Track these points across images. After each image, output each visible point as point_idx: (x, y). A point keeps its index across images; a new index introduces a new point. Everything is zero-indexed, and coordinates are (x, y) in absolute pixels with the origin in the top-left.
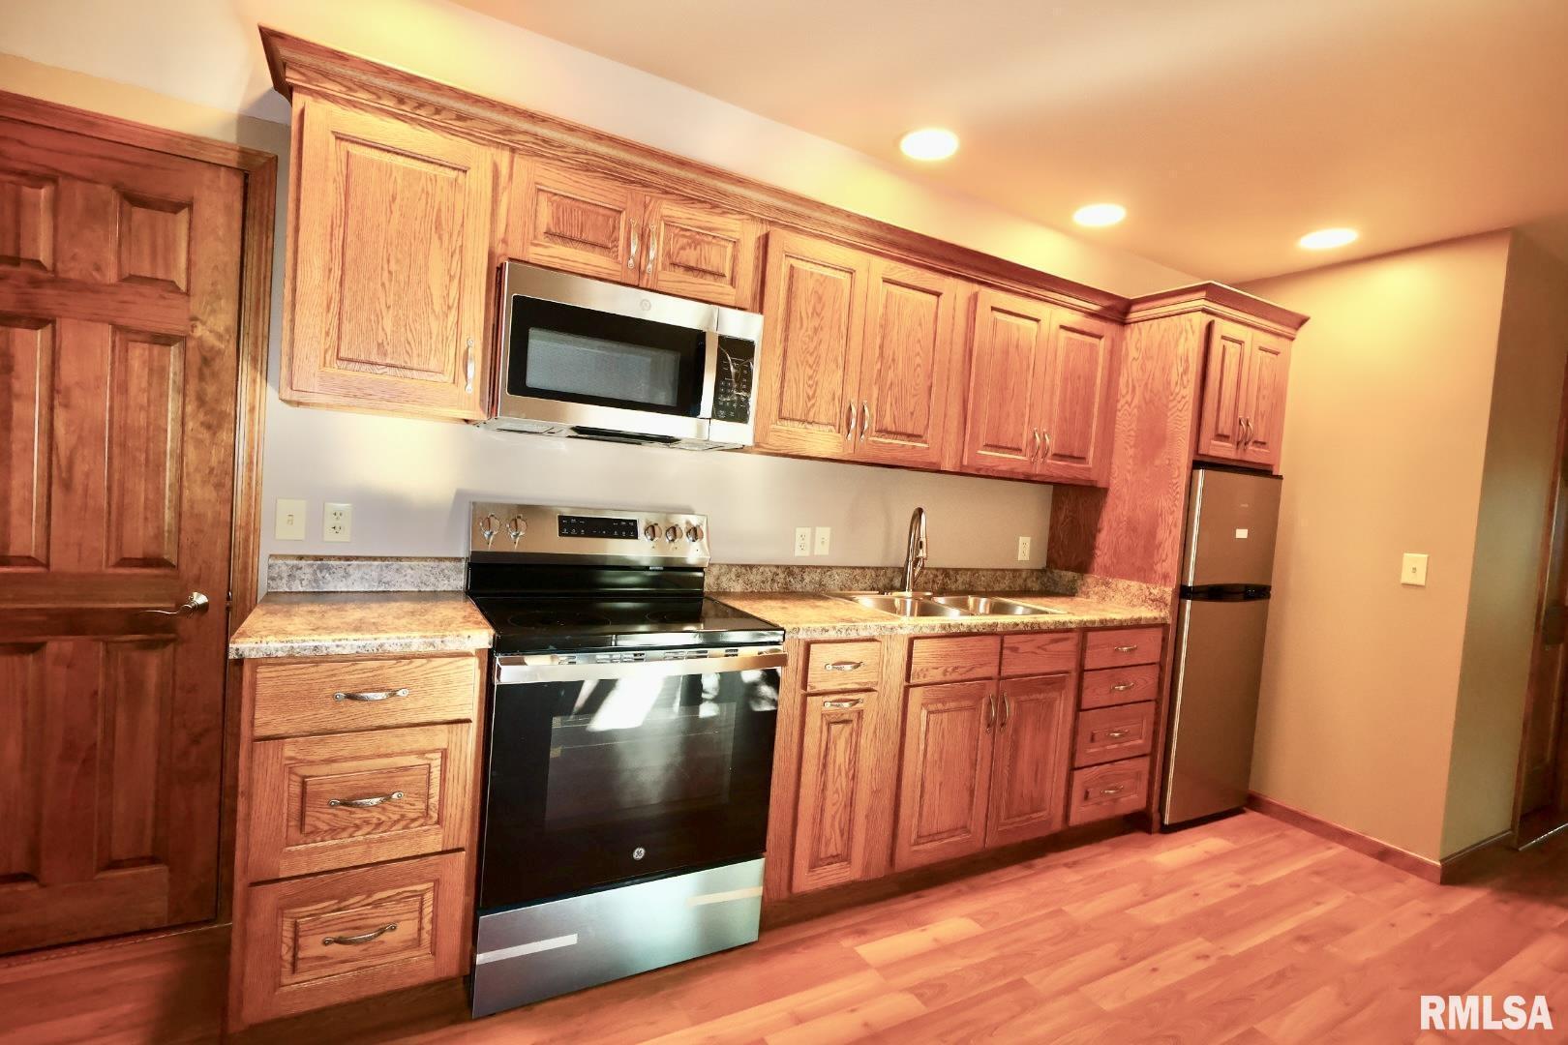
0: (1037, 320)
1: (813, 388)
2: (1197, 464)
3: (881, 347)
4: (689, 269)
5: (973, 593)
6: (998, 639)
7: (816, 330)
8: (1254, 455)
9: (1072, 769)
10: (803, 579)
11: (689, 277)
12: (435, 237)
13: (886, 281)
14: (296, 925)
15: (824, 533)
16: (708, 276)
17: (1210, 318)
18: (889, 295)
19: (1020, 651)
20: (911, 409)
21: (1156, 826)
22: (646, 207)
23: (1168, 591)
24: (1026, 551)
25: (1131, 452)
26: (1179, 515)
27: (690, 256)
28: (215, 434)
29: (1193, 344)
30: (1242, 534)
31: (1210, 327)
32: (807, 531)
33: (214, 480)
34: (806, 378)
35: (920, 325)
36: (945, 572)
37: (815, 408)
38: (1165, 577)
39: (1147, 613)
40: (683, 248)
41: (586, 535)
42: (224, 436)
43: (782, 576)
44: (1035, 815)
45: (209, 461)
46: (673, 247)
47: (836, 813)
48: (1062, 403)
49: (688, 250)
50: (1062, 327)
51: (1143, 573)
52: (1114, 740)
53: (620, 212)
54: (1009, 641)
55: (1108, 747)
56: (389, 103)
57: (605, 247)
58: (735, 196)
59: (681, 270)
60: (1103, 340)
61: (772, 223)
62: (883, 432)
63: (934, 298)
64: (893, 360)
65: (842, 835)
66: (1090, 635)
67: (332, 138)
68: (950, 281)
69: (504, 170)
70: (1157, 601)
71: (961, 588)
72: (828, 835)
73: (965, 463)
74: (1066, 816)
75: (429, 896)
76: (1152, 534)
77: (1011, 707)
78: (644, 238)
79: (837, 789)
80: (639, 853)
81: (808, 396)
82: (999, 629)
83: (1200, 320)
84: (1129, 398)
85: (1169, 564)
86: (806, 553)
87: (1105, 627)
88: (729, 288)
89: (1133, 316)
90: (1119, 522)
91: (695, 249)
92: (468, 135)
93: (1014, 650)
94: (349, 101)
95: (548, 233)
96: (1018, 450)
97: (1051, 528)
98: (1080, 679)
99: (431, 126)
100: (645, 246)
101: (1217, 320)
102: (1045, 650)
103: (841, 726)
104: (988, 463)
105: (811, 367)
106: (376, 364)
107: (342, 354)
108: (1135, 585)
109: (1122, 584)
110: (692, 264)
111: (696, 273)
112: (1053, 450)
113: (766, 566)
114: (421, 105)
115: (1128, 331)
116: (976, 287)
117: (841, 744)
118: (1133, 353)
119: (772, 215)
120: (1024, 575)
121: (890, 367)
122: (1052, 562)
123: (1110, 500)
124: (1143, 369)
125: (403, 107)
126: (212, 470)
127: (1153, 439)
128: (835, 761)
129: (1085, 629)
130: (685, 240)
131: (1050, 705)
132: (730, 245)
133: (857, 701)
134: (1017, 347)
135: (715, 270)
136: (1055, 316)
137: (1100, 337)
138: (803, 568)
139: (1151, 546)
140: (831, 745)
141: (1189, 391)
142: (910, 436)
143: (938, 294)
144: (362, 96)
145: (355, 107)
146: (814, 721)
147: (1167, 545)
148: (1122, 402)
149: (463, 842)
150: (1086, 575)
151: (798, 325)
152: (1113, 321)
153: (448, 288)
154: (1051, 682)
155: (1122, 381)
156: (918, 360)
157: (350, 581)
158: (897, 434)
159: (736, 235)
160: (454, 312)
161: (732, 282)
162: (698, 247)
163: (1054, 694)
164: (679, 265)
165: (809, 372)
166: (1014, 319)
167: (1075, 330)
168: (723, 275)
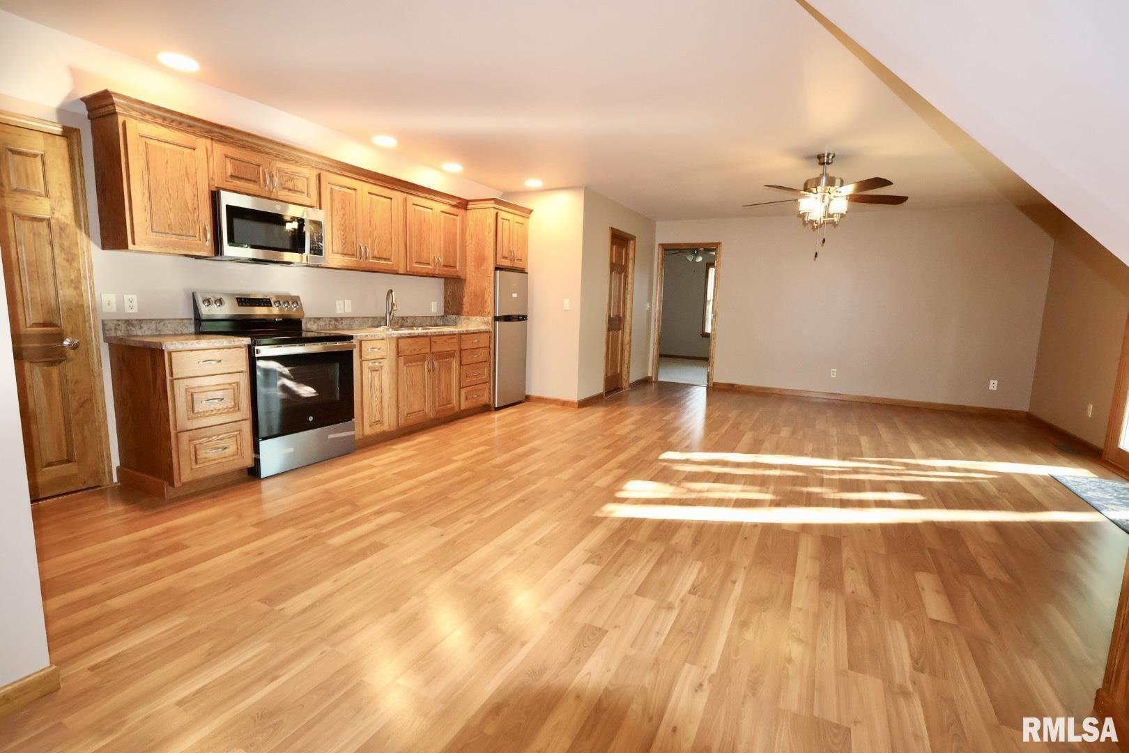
0: (431, 209)
1: (344, 239)
2: (497, 269)
3: (370, 221)
4: (290, 190)
5: (415, 326)
6: (428, 339)
7: (344, 215)
8: (517, 264)
9: (461, 388)
10: (342, 323)
12: (186, 179)
13: (369, 193)
14: (195, 447)
15: (348, 302)
16: (298, 194)
17: (497, 211)
18: (371, 199)
19: (437, 343)
20: (385, 247)
21: (493, 409)
22: (270, 163)
23: (490, 319)
24: (435, 307)
25: (473, 264)
26: (492, 288)
27: (290, 185)
28: (71, 264)
29: (491, 221)
30: (515, 295)
31: (497, 214)
32: (342, 301)
33: (73, 285)
34: (341, 236)
35: (385, 212)
36: (403, 318)
37: (346, 247)
38: (489, 313)
39: (483, 328)
40: (287, 181)
41: (249, 306)
42: (75, 264)
43: (333, 322)
44: (448, 406)
45: (70, 276)
46: (283, 181)
47: (377, 405)
48: (445, 244)
49: (289, 182)
50: (441, 212)
51: (481, 313)
52: (474, 377)
53: (259, 166)
54: (433, 339)
55: (472, 380)
56: (160, 121)
57: (255, 181)
58: (305, 158)
59: (287, 191)
60: (458, 217)
61: (321, 169)
62: (374, 258)
63: (389, 200)
64: (376, 227)
65: (380, 414)
66: (463, 336)
67: (139, 136)
68: (395, 192)
69: (210, 149)
70: (487, 323)
71: (410, 325)
72: (375, 414)
73: (408, 270)
74: (460, 406)
75: (239, 436)
76: (483, 297)
77: (436, 364)
78: (271, 176)
79: (376, 396)
80: (311, 419)
81: (343, 245)
82: (429, 334)
83: (493, 212)
84: (470, 241)
85: (490, 308)
86: (342, 312)
87: (468, 333)
88: (307, 199)
89: (469, 207)
90: (471, 293)
91: (291, 181)
92: (193, 133)
93: (435, 342)
95: (232, 176)
96: (429, 264)
97: (445, 298)
98: (460, 353)
99: (178, 130)
100: (272, 180)
101: (499, 212)
102: (447, 342)
103: (375, 372)
104: (418, 270)
105: (342, 230)
106: (168, 234)
107: (155, 229)
108: (478, 318)
109: (474, 318)
110: (291, 188)
111: (293, 192)
112: (442, 264)
113: (326, 318)
114: (173, 121)
115: (469, 212)
116: (406, 195)
117: (376, 379)
118: (471, 223)
119: (321, 166)
120: (435, 318)
121: (375, 230)
122: (446, 313)
123: (467, 285)
124: (475, 229)
125: (166, 122)
126: (72, 281)
127: (481, 260)
129: (461, 334)
130: (287, 178)
131: (450, 363)
132: (305, 179)
133: (380, 363)
134: (424, 220)
135: (300, 190)
136: (439, 207)
137: (457, 215)
138: (342, 318)
139: (483, 302)
140: (372, 379)
141: (492, 239)
142: (385, 259)
143: (391, 199)
144: (147, 117)
145: (146, 122)
146: (366, 370)
147: (489, 301)
148: (468, 243)
149: (248, 416)
150: (460, 316)
152: (461, 208)
153: (193, 200)
154: (450, 355)
155: (467, 234)
156: (386, 227)
157: (143, 330)
158: (380, 258)
159: (308, 176)
160: (197, 210)
161: (308, 195)
162: (293, 181)
163: (452, 359)
164: (286, 189)
165: (343, 233)
166: (423, 209)
167: (447, 213)
168: (304, 193)
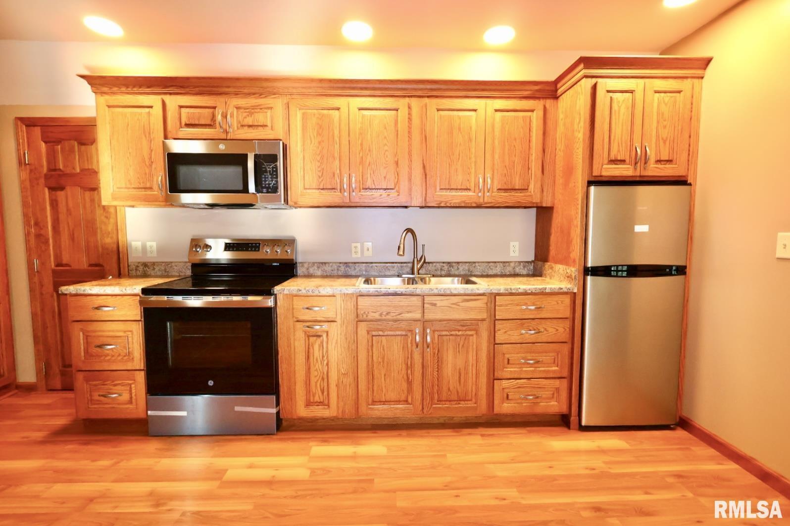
0: (475, 110)
1: (322, 172)
2: (591, 183)
3: (362, 144)
4: (250, 126)
6: (420, 298)
7: (320, 143)
8: (657, 170)
9: (493, 379)
11: (251, 130)
13: (361, 109)
14: (90, 388)
15: (368, 245)
16: (260, 128)
17: (594, 80)
18: (364, 116)
19: (438, 305)
20: (385, 175)
21: (574, 425)
22: (226, 103)
23: (574, 270)
24: (516, 250)
25: (561, 181)
26: (580, 219)
27: (249, 121)
29: (583, 102)
30: (642, 229)
31: (594, 88)
32: (358, 245)
34: (317, 167)
35: (385, 128)
36: (450, 264)
37: (324, 181)
38: (574, 261)
39: (565, 285)
40: (245, 118)
41: (236, 250)
46: (241, 118)
47: (317, 381)
48: (502, 157)
49: (248, 118)
50: (496, 111)
51: (565, 259)
52: (531, 365)
53: (216, 108)
55: (524, 369)
56: (124, 90)
57: (211, 125)
58: (270, 87)
59: (246, 128)
60: (535, 112)
61: (290, 94)
62: (368, 189)
63: (395, 112)
64: (369, 150)
65: (323, 393)
67: (107, 108)
70: (569, 277)
72: (314, 391)
74: (490, 407)
76: (569, 234)
78: (226, 116)
79: (316, 369)
80: (211, 383)
81: (319, 177)
83: (587, 84)
84: (560, 146)
86: (359, 255)
87: (512, 293)
88: (271, 132)
90: (558, 228)
91: (251, 117)
92: (153, 93)
93: (433, 304)
94: (111, 93)
95: (186, 125)
96: (467, 189)
97: (536, 235)
98: (493, 324)
100: (226, 120)
101: (600, 80)
102: (458, 305)
103: (315, 338)
104: (446, 199)
105: (319, 161)
106: (129, 188)
109: (558, 267)
110: (251, 124)
111: (253, 127)
112: (496, 187)
113: (333, 263)
114: (134, 87)
115: (560, 100)
116: (426, 99)
117: (316, 347)
121: (368, 154)
122: (536, 257)
123: (554, 214)
124: (565, 125)
125: (129, 89)
127: (569, 172)
128: (313, 356)
129: (494, 294)
130: (246, 114)
132: (269, 111)
134: (459, 129)
135: (262, 124)
136: (490, 105)
137: (532, 111)
139: (569, 241)
140: (311, 347)
141: (581, 134)
143: (398, 110)
145: (114, 94)
146: (300, 334)
148: (557, 149)
149: (142, 367)
150: (546, 263)
151: (309, 141)
152: (545, 98)
154: (471, 325)
155: (557, 136)
156: (386, 148)
160: (154, 163)
161: (271, 128)
162: (253, 115)
164: (245, 126)
165: (318, 164)
166: (455, 113)
167: (508, 111)
168: (266, 126)
